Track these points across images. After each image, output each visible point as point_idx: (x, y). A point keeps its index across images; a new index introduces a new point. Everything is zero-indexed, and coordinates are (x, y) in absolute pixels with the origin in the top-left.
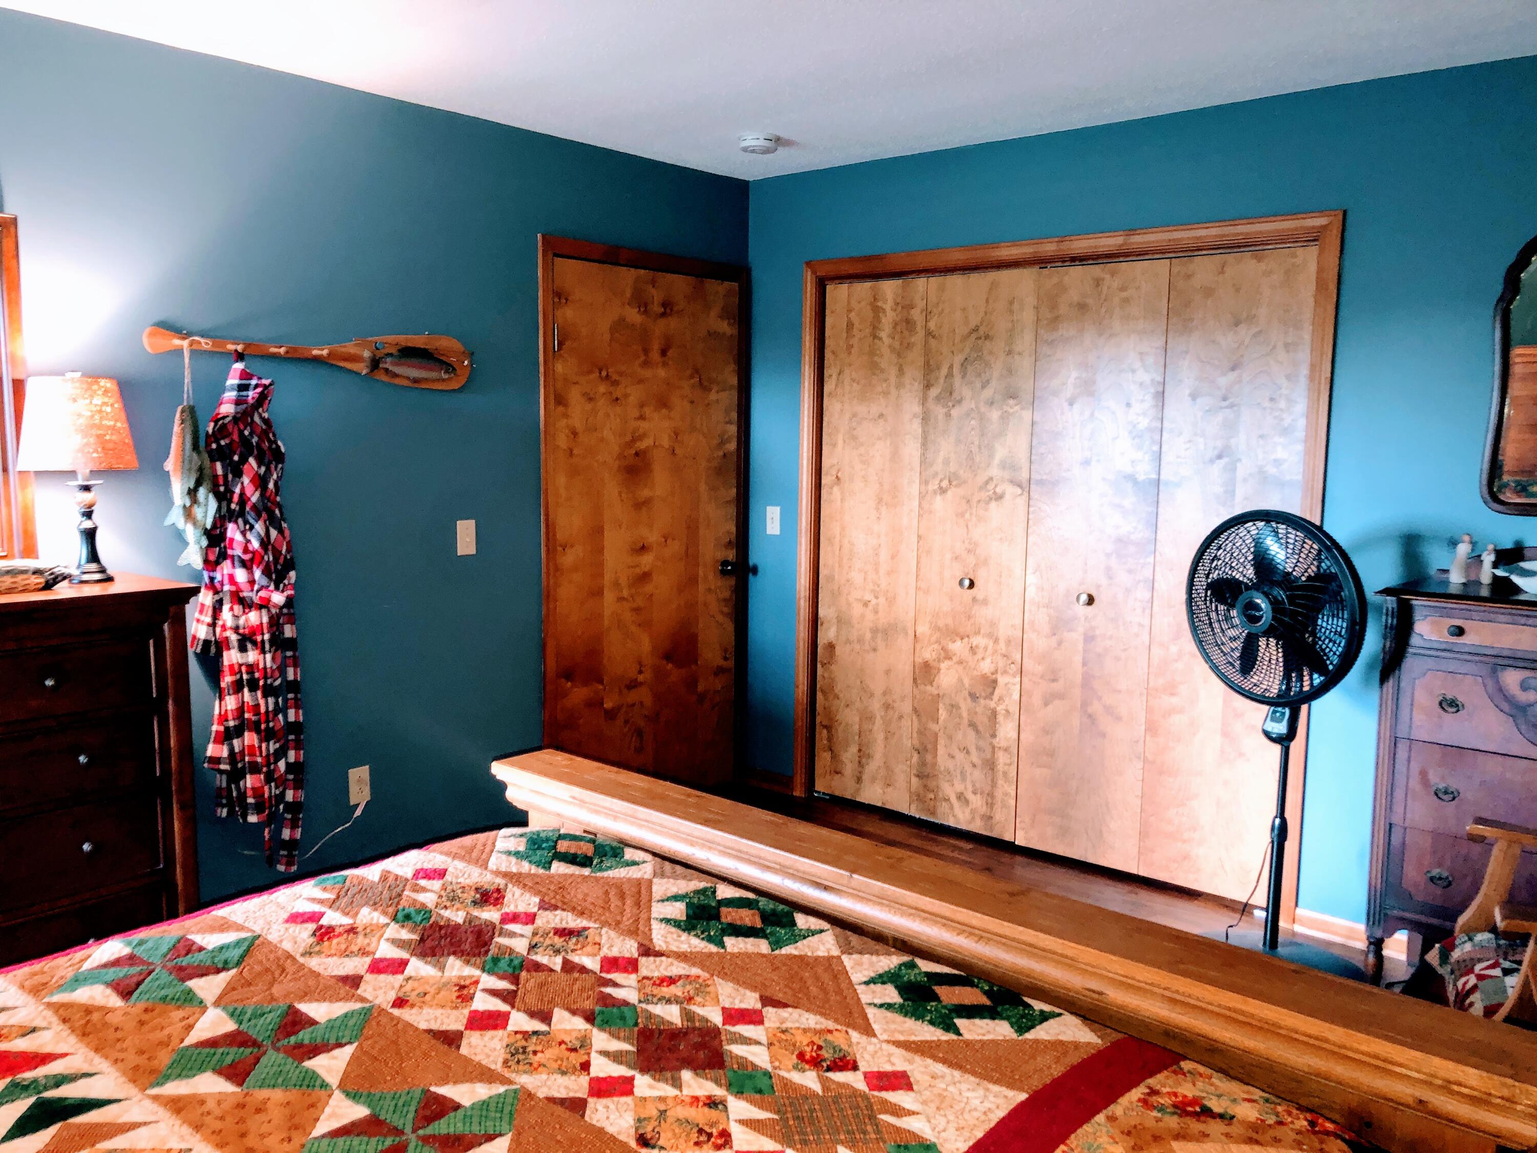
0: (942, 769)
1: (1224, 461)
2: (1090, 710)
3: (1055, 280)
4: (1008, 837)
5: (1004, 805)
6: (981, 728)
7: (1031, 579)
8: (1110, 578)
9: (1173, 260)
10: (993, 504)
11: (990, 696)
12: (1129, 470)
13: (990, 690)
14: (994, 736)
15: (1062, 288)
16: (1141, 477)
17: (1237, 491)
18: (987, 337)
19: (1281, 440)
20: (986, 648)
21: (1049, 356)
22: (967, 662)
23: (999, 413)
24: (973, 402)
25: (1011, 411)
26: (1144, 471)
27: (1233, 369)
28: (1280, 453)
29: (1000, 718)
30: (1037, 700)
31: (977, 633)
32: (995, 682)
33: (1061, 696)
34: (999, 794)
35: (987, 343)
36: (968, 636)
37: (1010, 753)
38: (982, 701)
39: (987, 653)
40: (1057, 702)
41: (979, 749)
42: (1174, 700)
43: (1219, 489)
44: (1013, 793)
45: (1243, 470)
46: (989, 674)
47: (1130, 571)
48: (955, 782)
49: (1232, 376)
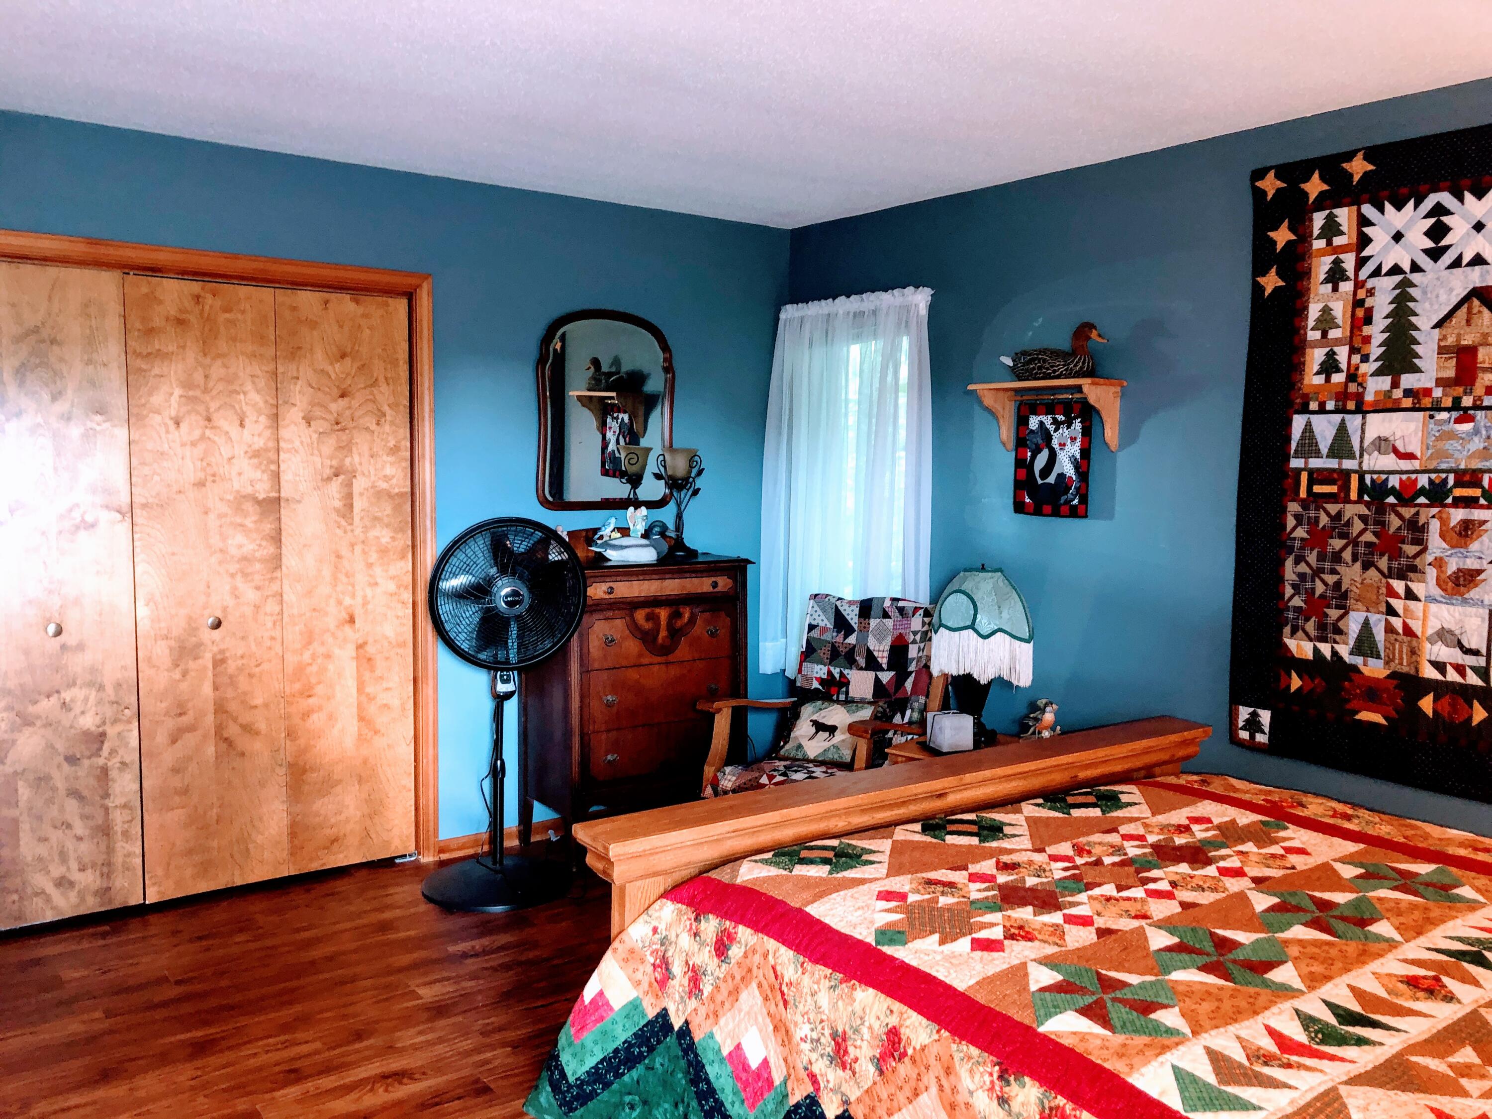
0: (29, 859)
1: (342, 477)
2: (225, 735)
3: (145, 290)
4: (135, 900)
5: (127, 868)
6: (85, 793)
7: (142, 612)
8: (237, 597)
9: (277, 291)
10: (82, 534)
11: (97, 753)
12: (249, 490)
13: (96, 746)
14: (106, 795)
15: (151, 299)
16: (261, 496)
17: (355, 504)
18: (53, 341)
19: (389, 459)
20: (86, 699)
21: (145, 371)
22: (59, 722)
23: (82, 430)
24: (39, 416)
25: (98, 428)
26: (263, 490)
27: (342, 396)
28: (389, 471)
29: (113, 774)
30: (161, 738)
31: (72, 684)
32: (103, 735)
33: (191, 728)
34: (118, 859)
35: (55, 348)
36: (58, 692)
37: (131, 809)
38: (86, 762)
39: (89, 704)
40: (188, 736)
41: (84, 817)
42: (311, 701)
43: (338, 504)
44: (139, 851)
45: (359, 485)
46: (93, 728)
47: (258, 588)
48: (51, 868)
49: (342, 403)
